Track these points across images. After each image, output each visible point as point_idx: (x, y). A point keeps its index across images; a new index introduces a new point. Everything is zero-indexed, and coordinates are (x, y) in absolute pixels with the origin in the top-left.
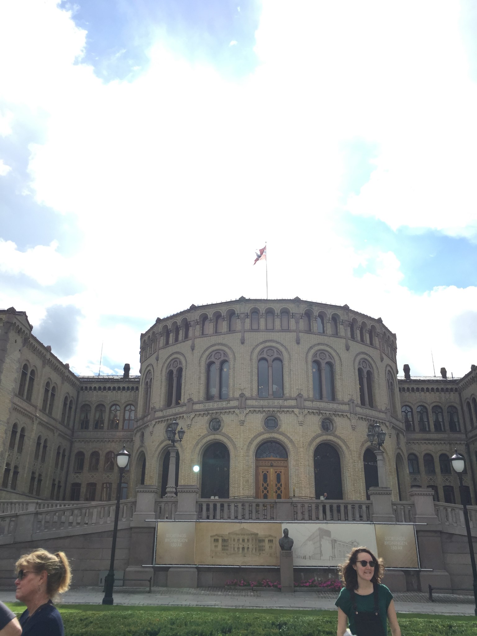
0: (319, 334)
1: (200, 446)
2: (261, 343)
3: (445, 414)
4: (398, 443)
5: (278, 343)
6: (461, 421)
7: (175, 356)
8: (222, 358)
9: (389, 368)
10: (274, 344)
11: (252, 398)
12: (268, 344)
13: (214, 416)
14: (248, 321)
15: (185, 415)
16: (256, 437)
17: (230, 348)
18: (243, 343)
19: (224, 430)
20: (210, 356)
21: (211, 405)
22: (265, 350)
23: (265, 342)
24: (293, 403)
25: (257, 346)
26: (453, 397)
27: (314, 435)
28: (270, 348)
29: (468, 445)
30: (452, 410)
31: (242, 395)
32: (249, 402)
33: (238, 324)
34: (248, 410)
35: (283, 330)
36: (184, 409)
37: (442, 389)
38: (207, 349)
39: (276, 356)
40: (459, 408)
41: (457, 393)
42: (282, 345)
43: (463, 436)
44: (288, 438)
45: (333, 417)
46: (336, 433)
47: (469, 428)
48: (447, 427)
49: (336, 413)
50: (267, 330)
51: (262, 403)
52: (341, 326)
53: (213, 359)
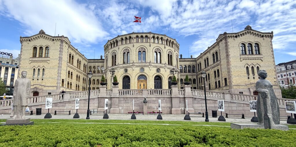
0: (157, 43)
1: (122, 77)
2: (139, 46)
3: (192, 68)
4: (178, 76)
5: (144, 46)
6: (196, 70)
7: (114, 51)
8: (128, 51)
9: (177, 54)
10: (143, 47)
11: (136, 63)
12: (141, 47)
13: (125, 68)
14: (135, 40)
15: (117, 68)
16: (137, 74)
17: (130, 48)
18: (133, 46)
19: (128, 72)
20: (124, 51)
21: (124, 65)
22: (140, 48)
23: (140, 46)
24: (148, 64)
25: (138, 47)
26: (194, 63)
27: (154, 73)
28: (142, 48)
29: (197, 76)
30: (194, 66)
31: (133, 62)
32: (136, 64)
33: (132, 41)
34: (135, 66)
35: (146, 42)
36: (117, 66)
37: (191, 61)
38: (123, 49)
39: (144, 50)
40: (195, 66)
41: (195, 62)
42: (145, 47)
43: (196, 74)
44: (147, 74)
45: (160, 68)
46: (161, 73)
47: (198, 71)
48: (192, 71)
49: (161, 67)
50: (141, 42)
51: (139, 64)
52: (163, 41)
53: (125, 52)
